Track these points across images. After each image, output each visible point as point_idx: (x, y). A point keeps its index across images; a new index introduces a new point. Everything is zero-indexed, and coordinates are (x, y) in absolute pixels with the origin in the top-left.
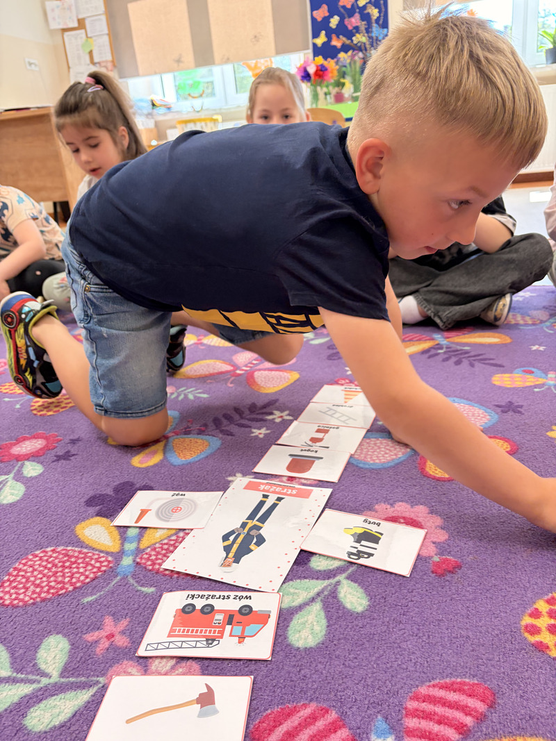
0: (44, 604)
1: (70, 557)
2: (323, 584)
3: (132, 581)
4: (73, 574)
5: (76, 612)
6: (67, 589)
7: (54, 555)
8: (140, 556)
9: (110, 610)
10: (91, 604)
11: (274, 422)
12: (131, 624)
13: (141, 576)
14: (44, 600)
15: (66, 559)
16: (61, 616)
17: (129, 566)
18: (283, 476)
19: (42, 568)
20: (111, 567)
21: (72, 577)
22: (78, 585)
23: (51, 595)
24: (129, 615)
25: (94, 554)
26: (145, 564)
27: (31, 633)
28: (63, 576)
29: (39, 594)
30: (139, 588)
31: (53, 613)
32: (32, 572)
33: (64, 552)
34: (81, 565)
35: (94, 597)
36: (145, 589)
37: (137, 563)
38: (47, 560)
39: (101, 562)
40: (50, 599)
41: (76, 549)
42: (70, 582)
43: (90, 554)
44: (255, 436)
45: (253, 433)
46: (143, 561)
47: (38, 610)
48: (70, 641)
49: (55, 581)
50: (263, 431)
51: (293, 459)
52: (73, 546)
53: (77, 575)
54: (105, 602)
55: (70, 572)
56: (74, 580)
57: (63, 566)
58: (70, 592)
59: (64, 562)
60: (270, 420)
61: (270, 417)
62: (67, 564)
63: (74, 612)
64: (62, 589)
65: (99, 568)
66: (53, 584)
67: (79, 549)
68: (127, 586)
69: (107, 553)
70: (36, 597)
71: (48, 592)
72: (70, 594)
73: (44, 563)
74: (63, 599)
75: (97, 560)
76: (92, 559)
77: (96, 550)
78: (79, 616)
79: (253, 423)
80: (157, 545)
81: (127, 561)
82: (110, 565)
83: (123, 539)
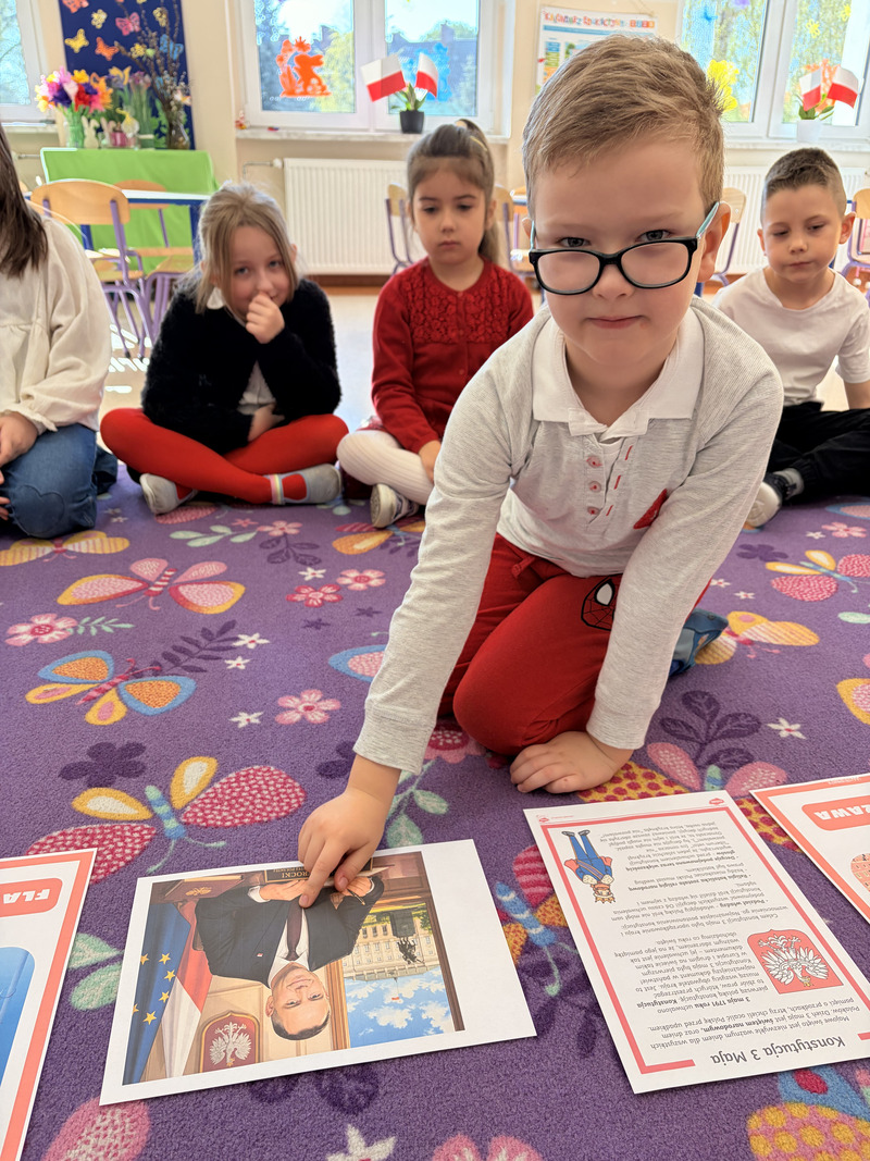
3: (192, 841)
6: (118, 865)
8: (182, 817)
11: (249, 649)
13: (199, 834)
15: (88, 838)
17: (177, 828)
20: (156, 834)
21: (112, 852)
22: (129, 858)
23: (101, 876)
25: (122, 826)
26: (195, 822)
33: (79, 832)
35: (159, 865)
39: (139, 832)
40: (105, 879)
41: (94, 826)
44: (233, 669)
45: (229, 665)
46: (192, 820)
58: (124, 866)
59: (89, 842)
60: (239, 647)
61: (238, 644)
65: (141, 838)
67: (98, 826)
75: (132, 831)
76: (124, 831)
79: (220, 654)
80: (196, 802)
81: (171, 824)
82: (154, 832)
83: (148, 804)
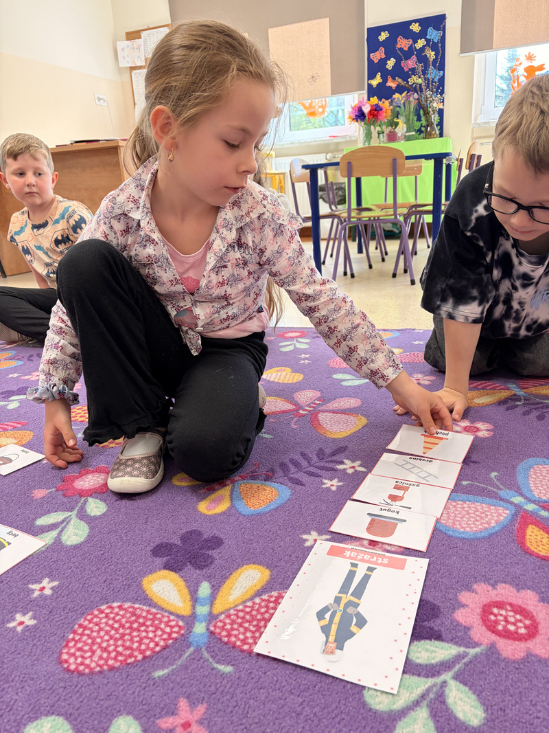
0: (112, 674)
1: (139, 617)
2: (427, 683)
3: (206, 655)
4: (141, 639)
5: (147, 689)
6: (136, 657)
7: (121, 613)
8: (213, 623)
9: (184, 690)
10: (163, 680)
11: (347, 473)
12: (210, 712)
13: (216, 649)
14: (111, 668)
15: (133, 618)
16: (131, 692)
17: (203, 634)
18: (364, 539)
19: (108, 628)
20: (182, 635)
21: (140, 642)
22: (148, 653)
23: (119, 664)
24: (206, 700)
25: (163, 616)
26: (220, 634)
27: (99, 710)
28: (131, 640)
29: (106, 661)
30: (215, 665)
31: (121, 688)
32: (98, 632)
33: (131, 610)
34: (150, 628)
35: (166, 671)
36: (221, 667)
37: (212, 633)
38: (114, 618)
39: (172, 627)
40: (118, 669)
41: (144, 608)
42: (138, 649)
43: (159, 616)
44: (326, 488)
45: (325, 484)
46: (218, 630)
47: (105, 681)
48: (141, 725)
49: (123, 646)
50: (335, 482)
51: (372, 521)
52: (141, 604)
53: (146, 641)
54: (178, 680)
55: (138, 636)
56: (143, 647)
57: (131, 628)
58: (139, 661)
59: (132, 623)
60: (341, 470)
61: (341, 467)
62: (135, 625)
63: (145, 688)
64: (131, 656)
65: (170, 634)
66: (120, 649)
67: (148, 608)
68: (202, 661)
69: (178, 616)
70: (103, 665)
71: (115, 659)
72: (140, 664)
73: (111, 622)
74: (133, 670)
75: (167, 625)
76: (161, 622)
77: (166, 611)
78: (150, 694)
79: (323, 473)
80: (232, 612)
81: (200, 628)
82: (182, 632)
83: (195, 599)
